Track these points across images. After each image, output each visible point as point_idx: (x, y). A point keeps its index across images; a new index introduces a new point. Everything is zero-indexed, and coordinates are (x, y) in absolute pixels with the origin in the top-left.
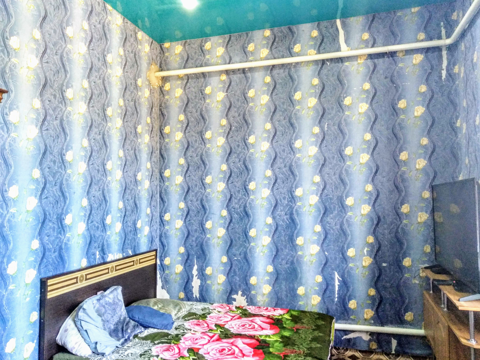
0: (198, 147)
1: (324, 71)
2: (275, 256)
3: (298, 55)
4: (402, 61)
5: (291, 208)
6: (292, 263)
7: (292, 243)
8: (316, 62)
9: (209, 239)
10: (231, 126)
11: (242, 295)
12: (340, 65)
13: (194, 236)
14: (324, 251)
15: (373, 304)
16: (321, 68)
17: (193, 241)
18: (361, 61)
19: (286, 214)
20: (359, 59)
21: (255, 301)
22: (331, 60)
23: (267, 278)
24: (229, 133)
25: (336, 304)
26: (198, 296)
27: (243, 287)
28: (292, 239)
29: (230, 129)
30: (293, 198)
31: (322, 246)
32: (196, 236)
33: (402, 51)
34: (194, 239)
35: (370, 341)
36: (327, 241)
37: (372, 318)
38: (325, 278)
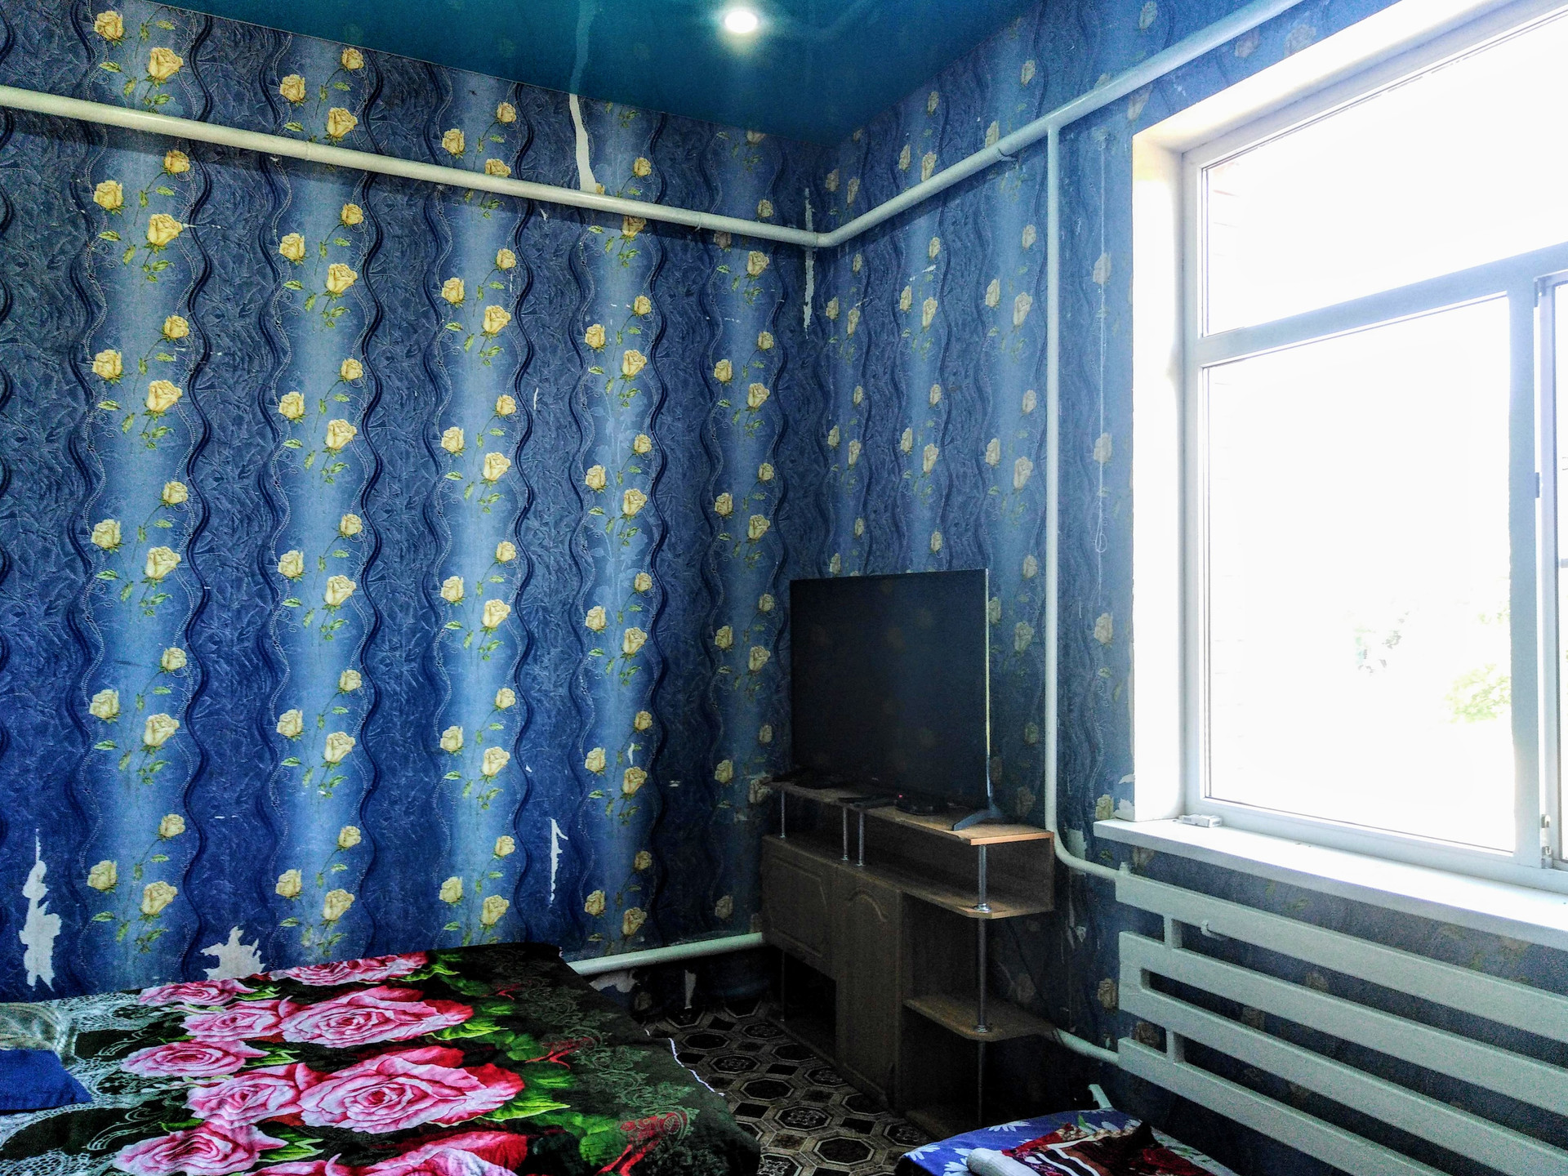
0: (56, 406)
1: (533, 235)
2: (370, 793)
3: (454, 162)
4: (726, 259)
5: (427, 640)
6: (426, 808)
7: (426, 747)
8: (509, 202)
9: (104, 757)
10: (208, 346)
11: (243, 941)
12: (576, 227)
13: (31, 752)
14: (521, 765)
15: (645, 892)
16: (525, 222)
17: (26, 770)
18: (630, 232)
19: (408, 660)
20: (625, 225)
21: (292, 951)
22: (554, 207)
23: (339, 867)
24: (198, 371)
25: (552, 911)
26: (48, 976)
27: (250, 910)
28: (425, 736)
29: (206, 357)
30: (432, 609)
31: (516, 751)
32: (40, 752)
33: (725, 233)
34: (31, 762)
35: (635, 990)
36: (531, 734)
37: (642, 930)
38: (521, 842)
